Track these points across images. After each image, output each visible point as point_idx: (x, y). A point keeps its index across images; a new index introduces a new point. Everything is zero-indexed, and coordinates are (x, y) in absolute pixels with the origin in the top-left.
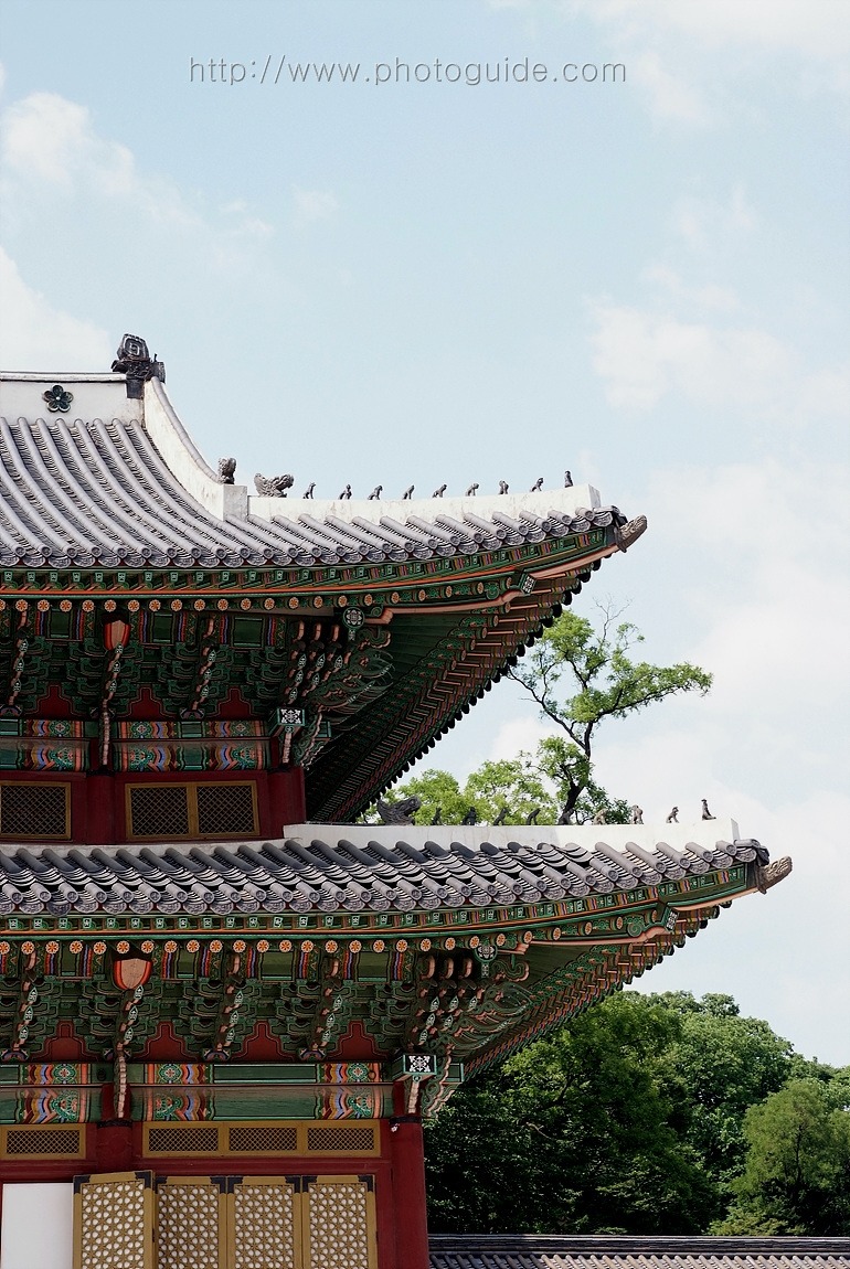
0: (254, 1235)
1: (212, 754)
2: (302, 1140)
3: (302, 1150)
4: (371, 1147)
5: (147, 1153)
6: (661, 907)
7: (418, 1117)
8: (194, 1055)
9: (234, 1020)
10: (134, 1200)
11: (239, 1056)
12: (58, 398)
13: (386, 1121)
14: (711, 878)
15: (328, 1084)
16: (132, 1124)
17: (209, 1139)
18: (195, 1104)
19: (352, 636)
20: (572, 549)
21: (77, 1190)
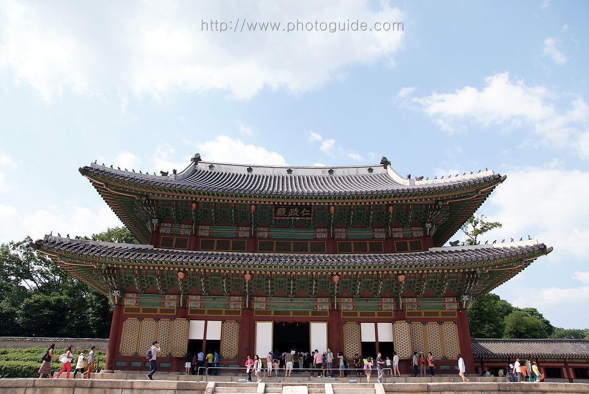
0: (431, 334)
1: (412, 234)
2: (440, 314)
3: (440, 316)
4: (455, 316)
5: (407, 317)
6: (521, 260)
7: (465, 309)
8: (415, 296)
9: (424, 288)
10: (406, 326)
11: (425, 296)
12: (370, 170)
13: (458, 310)
14: (533, 253)
15: (444, 302)
16: (403, 311)
17: (420, 314)
18: (416, 306)
19: (440, 207)
20: (490, 184)
21: (393, 324)
